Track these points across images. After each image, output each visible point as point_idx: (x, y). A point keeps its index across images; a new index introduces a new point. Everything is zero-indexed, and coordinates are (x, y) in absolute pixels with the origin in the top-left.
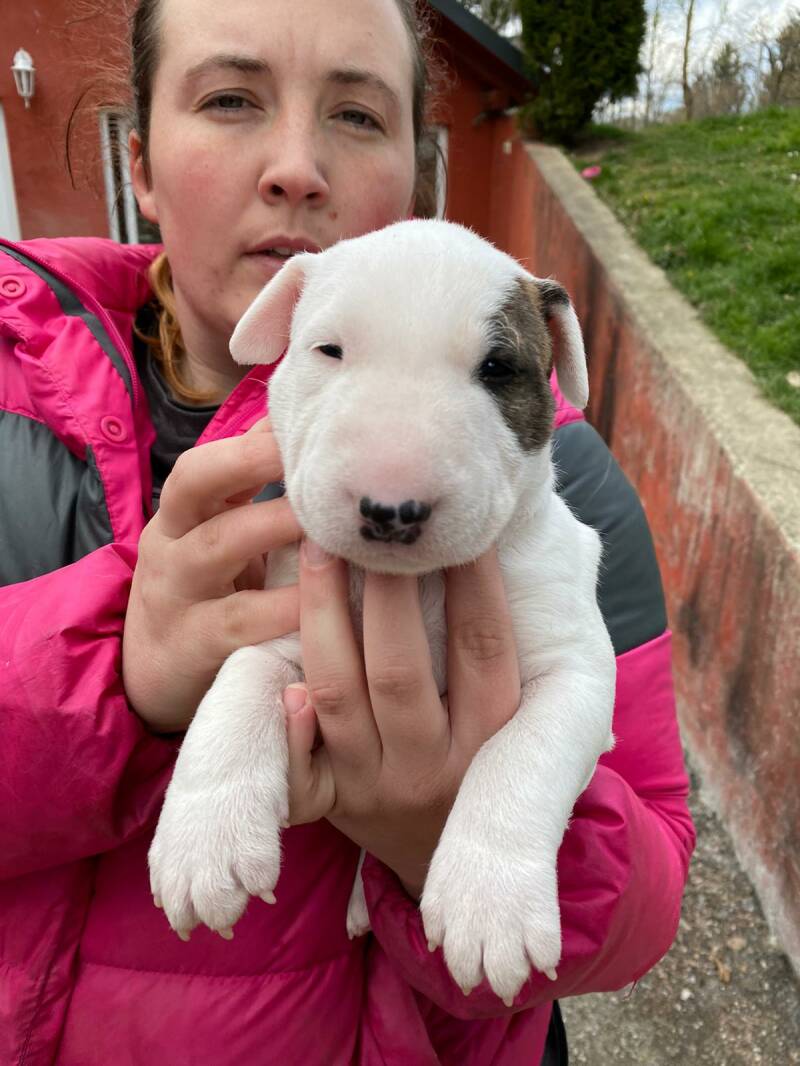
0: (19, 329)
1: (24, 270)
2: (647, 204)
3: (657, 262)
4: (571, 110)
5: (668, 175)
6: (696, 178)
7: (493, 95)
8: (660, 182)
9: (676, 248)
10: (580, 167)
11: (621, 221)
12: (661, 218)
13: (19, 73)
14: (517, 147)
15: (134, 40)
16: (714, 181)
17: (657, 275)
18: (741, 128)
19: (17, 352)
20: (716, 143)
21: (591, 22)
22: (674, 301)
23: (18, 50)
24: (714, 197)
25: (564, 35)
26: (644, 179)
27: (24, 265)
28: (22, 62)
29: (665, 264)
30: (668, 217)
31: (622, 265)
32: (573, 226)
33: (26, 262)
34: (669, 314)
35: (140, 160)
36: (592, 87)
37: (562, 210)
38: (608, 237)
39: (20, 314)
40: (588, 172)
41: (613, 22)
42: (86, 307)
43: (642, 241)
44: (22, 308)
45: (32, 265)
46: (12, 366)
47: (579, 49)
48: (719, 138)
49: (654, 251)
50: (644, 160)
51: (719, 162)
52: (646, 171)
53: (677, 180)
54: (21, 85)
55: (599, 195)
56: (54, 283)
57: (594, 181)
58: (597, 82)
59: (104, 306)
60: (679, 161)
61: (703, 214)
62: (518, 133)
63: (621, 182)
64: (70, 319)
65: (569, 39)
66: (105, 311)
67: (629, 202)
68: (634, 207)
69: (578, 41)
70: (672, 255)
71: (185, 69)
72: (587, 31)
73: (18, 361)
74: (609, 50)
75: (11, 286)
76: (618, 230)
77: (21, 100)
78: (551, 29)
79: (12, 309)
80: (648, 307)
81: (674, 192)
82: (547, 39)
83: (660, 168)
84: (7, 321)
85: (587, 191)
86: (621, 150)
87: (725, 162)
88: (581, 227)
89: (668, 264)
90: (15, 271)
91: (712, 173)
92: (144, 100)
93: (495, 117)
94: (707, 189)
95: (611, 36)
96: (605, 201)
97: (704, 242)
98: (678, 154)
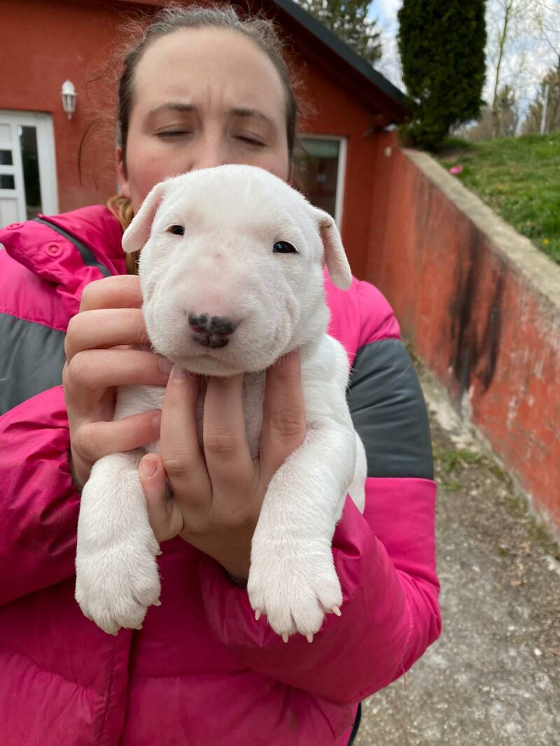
0: (61, 277)
1: (61, 237)
2: (500, 192)
3: (523, 233)
4: (436, 128)
5: (508, 173)
6: (529, 176)
7: (379, 117)
8: (507, 178)
9: (535, 224)
10: (448, 167)
11: (488, 204)
12: (516, 202)
13: (66, 96)
14: (395, 151)
15: (120, 93)
16: (543, 178)
17: (524, 242)
18: (551, 143)
19: (59, 291)
20: (538, 153)
21: (453, 71)
22: (543, 260)
23: (65, 80)
24: (549, 189)
25: (433, 79)
26: (493, 176)
27: (60, 234)
28: (68, 89)
29: (528, 234)
30: (521, 202)
31: (499, 234)
32: (455, 206)
33: (61, 232)
34: (544, 269)
35: (121, 163)
36: (451, 113)
37: (443, 195)
38: (482, 214)
39: (61, 268)
40: (454, 170)
41: (467, 71)
42: (99, 260)
43: (508, 218)
44: (62, 263)
45: (66, 235)
46: (56, 299)
47: (443, 89)
48: (539, 149)
49: (519, 226)
50: (489, 163)
51: (543, 165)
52: (493, 170)
53: (518, 177)
54: (67, 104)
55: (465, 185)
56: (79, 245)
57: (460, 176)
58: (455, 110)
59: (110, 258)
60: (513, 163)
61: (545, 201)
62: (396, 143)
63: (478, 177)
64: (91, 268)
65: (437, 82)
66: (109, 260)
67: (487, 191)
68: (491, 194)
69: (443, 84)
70: (533, 228)
71: (148, 111)
72: (449, 77)
73: (60, 296)
74: (464, 90)
75: (54, 249)
76: (487, 210)
77: (65, 114)
78: (424, 75)
79: (56, 264)
80: (527, 264)
81: (519, 185)
82: (421, 82)
83: (503, 168)
84: (53, 272)
85: (457, 184)
86: (468, 155)
87: (547, 165)
88: (462, 207)
89: (532, 234)
90: (55, 239)
91: (541, 172)
92: (125, 128)
93: (379, 131)
94: (541, 184)
95: (465, 81)
96: (470, 190)
97: (552, 220)
98: (511, 159)
